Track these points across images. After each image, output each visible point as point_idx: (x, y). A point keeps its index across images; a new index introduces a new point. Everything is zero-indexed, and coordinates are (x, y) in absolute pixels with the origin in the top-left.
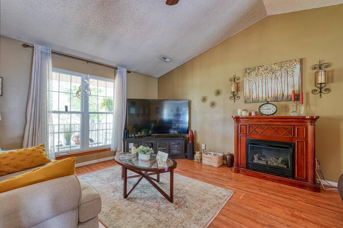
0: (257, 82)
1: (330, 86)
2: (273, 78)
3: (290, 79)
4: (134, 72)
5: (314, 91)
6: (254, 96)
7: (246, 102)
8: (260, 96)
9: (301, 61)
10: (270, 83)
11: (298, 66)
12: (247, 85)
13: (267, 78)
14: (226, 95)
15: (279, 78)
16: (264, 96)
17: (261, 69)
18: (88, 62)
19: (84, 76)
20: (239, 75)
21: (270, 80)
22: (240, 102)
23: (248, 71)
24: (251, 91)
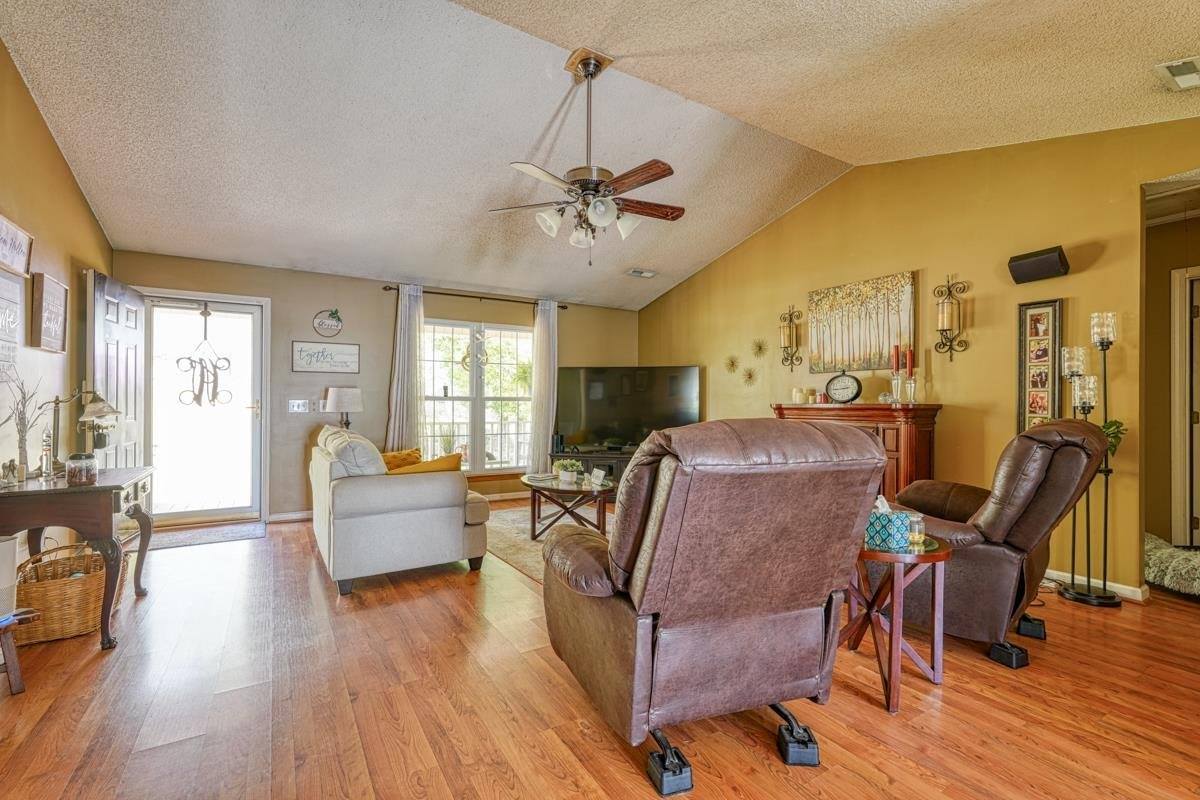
0: (833, 324)
1: (969, 334)
2: (863, 316)
3: (893, 318)
4: (577, 305)
5: (938, 347)
6: (828, 358)
7: (812, 371)
8: (839, 357)
9: (915, 277)
10: (856, 326)
11: (908, 289)
12: (814, 330)
13: (850, 315)
14: (774, 354)
15: (874, 316)
16: (846, 358)
17: (840, 294)
18: (481, 298)
19: (475, 325)
20: (801, 306)
21: (856, 320)
22: (802, 369)
23: (816, 297)
24: (821, 345)
